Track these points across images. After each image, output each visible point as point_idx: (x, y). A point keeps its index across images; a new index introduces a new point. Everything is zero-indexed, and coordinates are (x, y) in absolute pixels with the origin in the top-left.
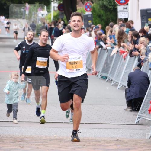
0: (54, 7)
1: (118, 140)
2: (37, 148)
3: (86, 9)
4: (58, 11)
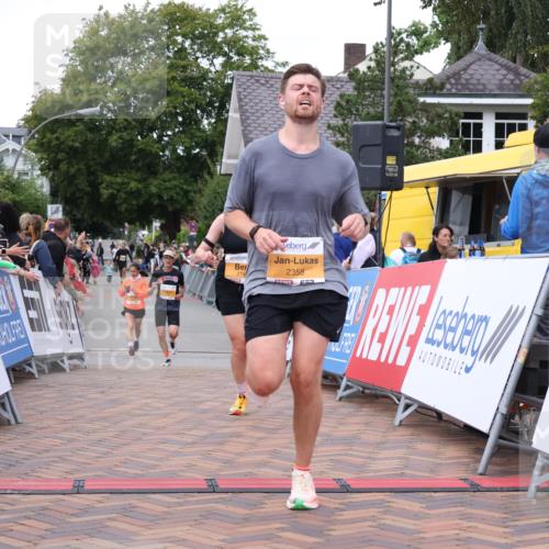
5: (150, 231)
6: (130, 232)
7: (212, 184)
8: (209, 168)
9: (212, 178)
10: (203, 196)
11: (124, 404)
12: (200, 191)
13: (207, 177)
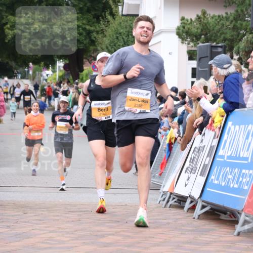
0: (59, 67)
1: (126, 205)
2: (42, 214)
3: (93, 69)
4: (64, 71)
5: (54, 71)
6: (34, 72)
7: (114, 24)
8: (111, 9)
9: (114, 19)
10: (105, 36)
11: (28, 238)
12: (102, 31)
13: (109, 17)
